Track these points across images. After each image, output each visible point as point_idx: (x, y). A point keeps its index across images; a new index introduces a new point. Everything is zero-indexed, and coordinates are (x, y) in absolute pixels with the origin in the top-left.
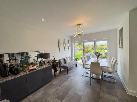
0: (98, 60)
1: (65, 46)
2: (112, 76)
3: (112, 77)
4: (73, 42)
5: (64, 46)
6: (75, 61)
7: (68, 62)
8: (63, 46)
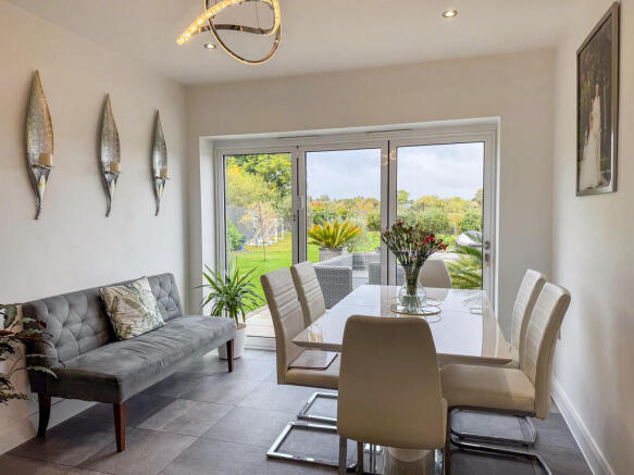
0: (411, 299)
1: (113, 166)
2: (517, 436)
3: (525, 445)
4: (203, 142)
5: (100, 164)
6: (217, 313)
7: (137, 331)
8: (95, 168)
